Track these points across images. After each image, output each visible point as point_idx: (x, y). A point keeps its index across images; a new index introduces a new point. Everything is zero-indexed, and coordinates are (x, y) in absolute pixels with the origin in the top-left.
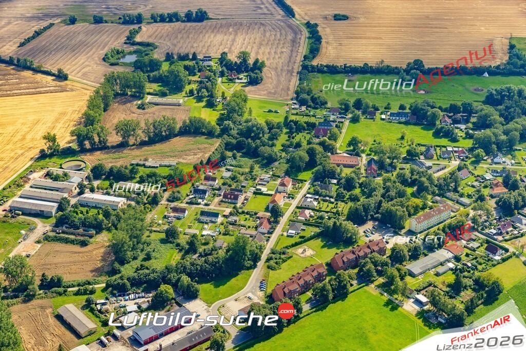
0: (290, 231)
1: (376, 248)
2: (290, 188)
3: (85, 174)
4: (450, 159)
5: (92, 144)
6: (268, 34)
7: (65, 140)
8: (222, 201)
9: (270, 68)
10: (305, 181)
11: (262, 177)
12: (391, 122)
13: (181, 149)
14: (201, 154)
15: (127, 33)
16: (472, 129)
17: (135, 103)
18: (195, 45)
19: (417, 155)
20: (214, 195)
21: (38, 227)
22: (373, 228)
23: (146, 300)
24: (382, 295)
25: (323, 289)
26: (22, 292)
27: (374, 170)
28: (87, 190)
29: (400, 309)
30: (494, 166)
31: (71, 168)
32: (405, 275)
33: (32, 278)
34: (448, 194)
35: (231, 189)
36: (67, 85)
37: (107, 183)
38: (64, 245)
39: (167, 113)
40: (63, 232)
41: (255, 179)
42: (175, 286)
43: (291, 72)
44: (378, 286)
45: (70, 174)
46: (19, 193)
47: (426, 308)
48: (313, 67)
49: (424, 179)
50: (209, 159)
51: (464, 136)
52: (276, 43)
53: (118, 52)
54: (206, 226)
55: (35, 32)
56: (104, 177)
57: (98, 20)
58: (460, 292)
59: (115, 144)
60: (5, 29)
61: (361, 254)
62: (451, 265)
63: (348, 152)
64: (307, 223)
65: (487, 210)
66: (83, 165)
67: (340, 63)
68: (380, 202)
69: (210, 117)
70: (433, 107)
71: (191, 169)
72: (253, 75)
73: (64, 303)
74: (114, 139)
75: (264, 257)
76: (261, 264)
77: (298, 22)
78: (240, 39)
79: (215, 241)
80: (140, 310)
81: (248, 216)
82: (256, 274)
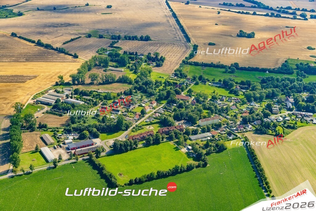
0: (147, 120)
1: (179, 128)
2: (155, 105)
3: (70, 92)
4: (231, 102)
5: (79, 82)
6: (174, 48)
7: (67, 79)
8: (124, 107)
9: (168, 61)
10: (163, 104)
11: (145, 101)
12: (212, 86)
13: (115, 87)
15: (111, 43)
17: (103, 69)
18: (139, 50)
19: (216, 98)
21: (45, 109)
22: (184, 122)
23: (77, 136)
24: (175, 145)
25: (149, 139)
26: (31, 128)
27: (194, 102)
28: (70, 98)
29: (179, 150)
30: (249, 106)
32: (187, 139)
33: (35, 123)
34: (222, 114)
36: (77, 60)
37: (79, 96)
38: (53, 115)
39: (114, 73)
40: (54, 111)
41: (142, 101)
42: (90, 132)
43: (177, 63)
44: (174, 142)
45: (65, 91)
46: (42, 96)
47: (190, 151)
48: (188, 62)
50: (125, 92)
51: (242, 94)
52: (176, 52)
53: (104, 50)
54: (113, 115)
55: (71, 39)
56: (78, 94)
57: (101, 37)
58: (208, 147)
59: (88, 83)
61: (171, 129)
62: (209, 138)
63: (186, 95)
64: (156, 118)
65: (236, 121)
66: (71, 89)
67: (200, 62)
69: (132, 76)
70: (232, 81)
71: (116, 95)
72: (158, 63)
73: (46, 133)
74: (88, 81)
75: (132, 127)
76: (130, 129)
77: (191, 45)
79: (114, 120)
80: (74, 139)
81: (132, 113)
82: (126, 133)
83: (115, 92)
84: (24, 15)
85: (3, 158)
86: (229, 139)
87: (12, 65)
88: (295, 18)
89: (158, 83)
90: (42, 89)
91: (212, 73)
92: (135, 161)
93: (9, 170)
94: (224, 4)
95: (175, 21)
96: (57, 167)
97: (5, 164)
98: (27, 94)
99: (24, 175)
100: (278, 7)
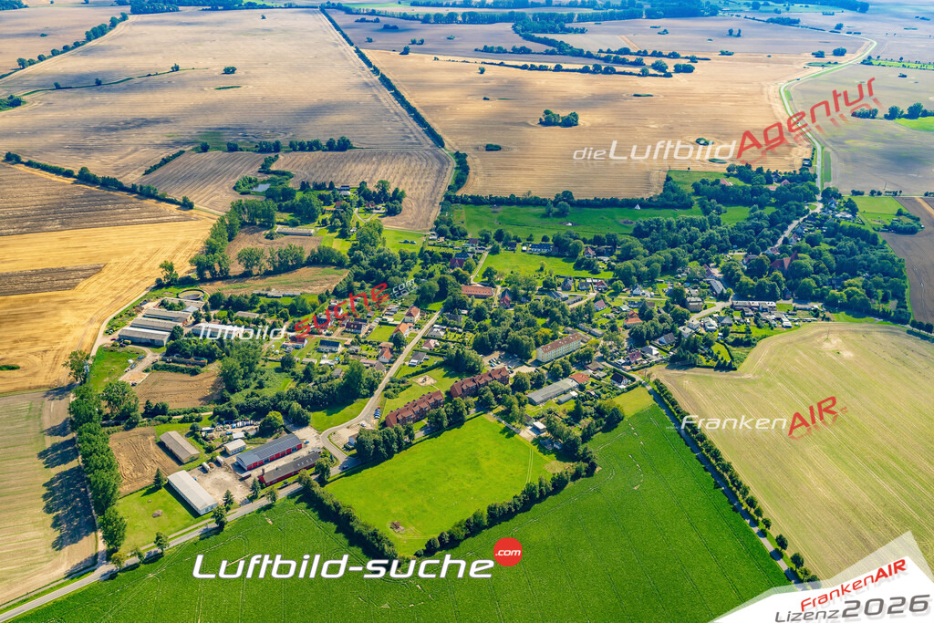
0: (412, 361)
1: (498, 377)
2: (417, 318)
3: (201, 303)
4: (588, 290)
5: (213, 274)
6: (413, 164)
7: (183, 269)
8: (345, 331)
9: (410, 198)
10: (435, 312)
11: (389, 308)
12: (532, 254)
13: (307, 279)
14: (328, 285)
15: (262, 162)
16: (616, 262)
17: (263, 232)
18: (334, 174)
19: (553, 286)
20: (337, 325)
21: (148, 356)
22: (500, 357)
23: (254, 427)
24: (500, 422)
25: (438, 415)
26: (125, 419)
27: (507, 300)
28: (203, 320)
29: (516, 436)
30: (633, 297)
31: (188, 297)
32: (525, 403)
33: (135, 405)
34: (581, 325)
35: (356, 320)
36: (192, 214)
37: (225, 313)
38: (173, 374)
39: (296, 243)
40: (174, 361)
41: (382, 310)
42: (285, 413)
43: (433, 203)
44: (497, 414)
45: (186, 303)
46: (130, 323)
47: (542, 435)
48: (456, 198)
49: (555, 309)
50: (335, 289)
51: (606, 268)
52: (420, 174)
53: (250, 181)
54: (325, 356)
55: (163, 159)
56: (222, 307)
57: (233, 148)
58: (580, 419)
59: (238, 274)
60: (131, 156)
61: (482, 382)
62: (574, 394)
63: (482, 283)
64: (431, 353)
65: (617, 340)
66: (201, 295)
67: (485, 194)
68: (508, 331)
69: (341, 247)
70: (575, 238)
71: (316, 300)
72: (391, 205)
73: (168, 430)
74: (236, 269)
75: (381, 386)
76: (378, 392)
77: (447, 153)
78: (382, 169)
79: (333, 370)
80: (247, 437)
81: (371, 346)
82: (372, 403)
83: (310, 292)
84: (25, 103)
85: (72, 520)
86: (620, 391)
87: (28, 241)
88: (644, 74)
89: (407, 258)
90: (125, 302)
91: (519, 220)
92: (418, 481)
93: (97, 555)
94: (487, 50)
95: (392, 97)
96: (226, 528)
97: (80, 538)
98: (88, 320)
99: (142, 566)
100: (601, 51)
